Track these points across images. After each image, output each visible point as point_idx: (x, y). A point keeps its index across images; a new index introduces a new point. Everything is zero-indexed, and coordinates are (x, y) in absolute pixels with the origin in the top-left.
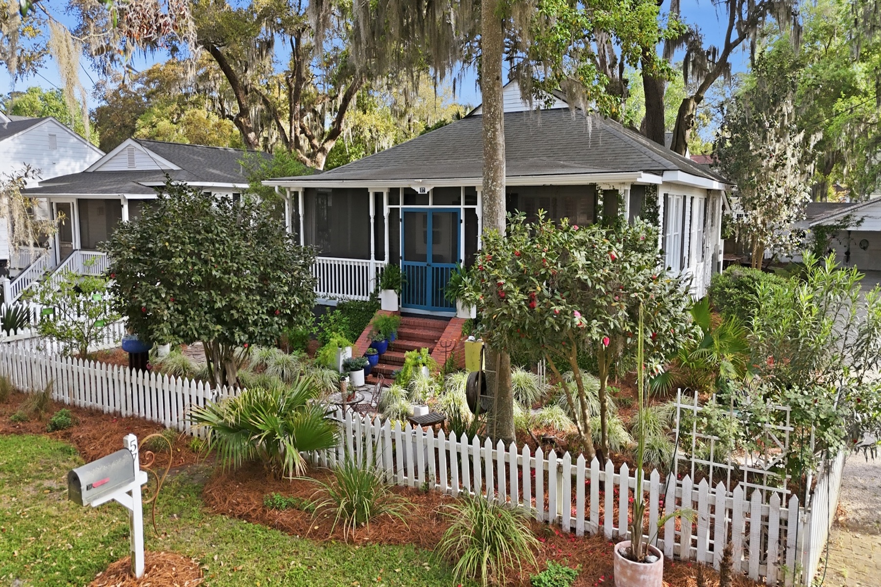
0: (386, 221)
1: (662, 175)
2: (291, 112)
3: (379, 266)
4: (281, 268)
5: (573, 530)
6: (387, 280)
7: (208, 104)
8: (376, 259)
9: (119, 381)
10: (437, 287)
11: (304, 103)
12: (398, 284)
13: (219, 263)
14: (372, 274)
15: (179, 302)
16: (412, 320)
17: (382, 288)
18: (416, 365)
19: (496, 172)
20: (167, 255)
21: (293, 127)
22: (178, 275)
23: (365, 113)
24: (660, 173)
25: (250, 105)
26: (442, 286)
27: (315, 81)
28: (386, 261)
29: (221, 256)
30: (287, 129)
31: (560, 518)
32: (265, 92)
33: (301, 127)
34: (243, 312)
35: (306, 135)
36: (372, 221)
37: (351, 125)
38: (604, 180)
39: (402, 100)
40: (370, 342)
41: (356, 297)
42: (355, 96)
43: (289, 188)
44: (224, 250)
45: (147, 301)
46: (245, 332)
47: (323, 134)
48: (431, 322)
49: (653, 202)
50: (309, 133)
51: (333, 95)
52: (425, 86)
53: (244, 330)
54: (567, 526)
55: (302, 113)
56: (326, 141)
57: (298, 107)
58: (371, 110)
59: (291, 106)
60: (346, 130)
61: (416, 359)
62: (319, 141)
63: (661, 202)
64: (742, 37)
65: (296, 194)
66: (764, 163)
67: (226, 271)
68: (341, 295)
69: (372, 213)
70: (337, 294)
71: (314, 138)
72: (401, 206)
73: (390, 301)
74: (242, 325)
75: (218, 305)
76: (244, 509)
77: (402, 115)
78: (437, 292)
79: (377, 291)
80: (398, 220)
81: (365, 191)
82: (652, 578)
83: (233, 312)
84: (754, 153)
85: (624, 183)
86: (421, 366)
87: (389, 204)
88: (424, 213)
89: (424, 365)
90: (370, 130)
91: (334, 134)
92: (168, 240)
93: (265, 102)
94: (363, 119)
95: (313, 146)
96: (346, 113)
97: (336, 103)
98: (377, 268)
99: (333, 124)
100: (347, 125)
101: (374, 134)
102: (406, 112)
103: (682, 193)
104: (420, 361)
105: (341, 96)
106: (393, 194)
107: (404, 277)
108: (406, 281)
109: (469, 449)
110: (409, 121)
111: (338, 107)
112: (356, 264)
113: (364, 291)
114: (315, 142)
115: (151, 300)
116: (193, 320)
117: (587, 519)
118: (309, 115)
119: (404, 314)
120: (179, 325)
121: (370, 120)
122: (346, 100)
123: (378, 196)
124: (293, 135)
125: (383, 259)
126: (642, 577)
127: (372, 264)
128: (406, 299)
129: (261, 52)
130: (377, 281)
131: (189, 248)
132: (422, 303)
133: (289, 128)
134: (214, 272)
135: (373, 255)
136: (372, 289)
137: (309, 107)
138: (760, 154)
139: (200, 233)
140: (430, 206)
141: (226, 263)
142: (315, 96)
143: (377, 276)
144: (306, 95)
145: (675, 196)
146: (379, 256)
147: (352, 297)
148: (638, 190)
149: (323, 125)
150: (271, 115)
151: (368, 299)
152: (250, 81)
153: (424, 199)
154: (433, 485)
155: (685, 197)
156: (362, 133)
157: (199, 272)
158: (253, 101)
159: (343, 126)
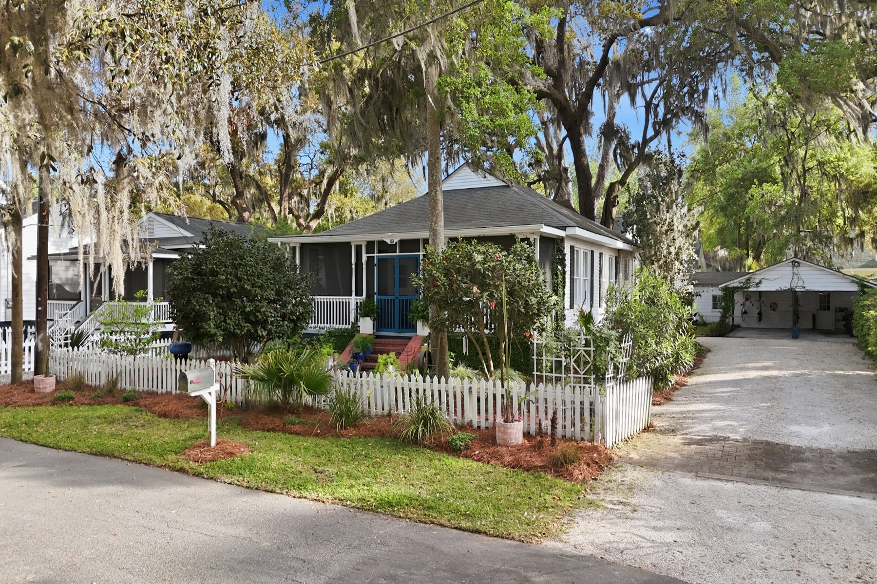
0: (364, 266)
1: (565, 230)
2: (281, 195)
3: (359, 301)
4: (289, 287)
5: (479, 427)
6: (364, 310)
7: (202, 190)
8: (356, 295)
9: (171, 369)
10: (403, 311)
11: (292, 188)
12: (373, 313)
13: (249, 280)
14: (353, 306)
15: (220, 308)
16: (383, 340)
17: (361, 316)
18: (386, 364)
19: (437, 217)
20: (215, 273)
21: (282, 208)
22: (221, 287)
23: (346, 196)
24: (564, 228)
25: (245, 189)
26: (406, 310)
27: (302, 169)
28: (364, 296)
29: (251, 275)
30: (277, 209)
31: (471, 421)
32: (258, 177)
33: (289, 208)
34: (265, 315)
35: (293, 215)
36: (354, 266)
37: (334, 207)
38: (519, 230)
39: (379, 187)
40: (351, 355)
41: (341, 326)
42: (337, 182)
43: (289, 244)
44: (253, 271)
45: (199, 305)
46: (265, 330)
47: (308, 215)
48: (398, 341)
49: (561, 251)
50: (296, 213)
51: (318, 181)
52: (400, 175)
53: (265, 328)
54: (475, 425)
55: (290, 197)
56: (311, 220)
57: (287, 190)
58: (352, 194)
59: (281, 190)
60: (330, 210)
61: (385, 360)
62: (305, 221)
63: (567, 251)
64: (657, 133)
65: (294, 248)
66: (658, 229)
67: (253, 286)
68: (328, 325)
69: (353, 261)
70: (325, 325)
71: (300, 217)
72: (375, 255)
73: (366, 326)
74: (264, 324)
75: (248, 309)
76: (271, 427)
77: (379, 200)
78: (403, 314)
79: (357, 319)
80: (374, 265)
81: (348, 245)
82: (515, 431)
83: (258, 314)
84: (650, 221)
85: (533, 233)
86: (389, 364)
87: (367, 253)
88: (393, 258)
89: (392, 364)
90: (351, 212)
91: (318, 214)
92: (215, 264)
93: (258, 187)
94: (344, 201)
95: (299, 225)
96: (330, 196)
97: (320, 188)
98: (357, 303)
99: (318, 205)
100: (330, 206)
101: (354, 215)
102: (383, 196)
103: (589, 248)
104: (389, 360)
105: (325, 181)
106: (370, 245)
107: (378, 308)
108: (379, 311)
109: (416, 385)
110: (386, 204)
111: (322, 191)
112: (341, 301)
113: (346, 320)
114: (302, 221)
115: (203, 304)
116: (231, 319)
117: (487, 420)
118: (296, 198)
119: (378, 337)
120: (221, 322)
121: (350, 203)
122: (330, 184)
123: (359, 248)
124: (282, 214)
125: (362, 296)
126: (509, 431)
127: (353, 300)
128: (379, 325)
129: (257, 144)
130: (357, 311)
131: (230, 270)
132: (391, 327)
133: (279, 208)
134: (246, 286)
135: (354, 293)
136: (352, 319)
137: (296, 191)
138: (655, 221)
139: (237, 260)
140: (398, 254)
141: (254, 280)
142: (301, 182)
143: (357, 307)
144: (294, 181)
145: (581, 249)
146: (359, 293)
147: (337, 326)
148: (546, 240)
149: (308, 207)
150: (263, 197)
151: (350, 327)
152: (245, 168)
153: (392, 248)
154: (394, 412)
155: (592, 252)
156: (343, 214)
157: (236, 286)
158: (248, 186)
159: (326, 207)
